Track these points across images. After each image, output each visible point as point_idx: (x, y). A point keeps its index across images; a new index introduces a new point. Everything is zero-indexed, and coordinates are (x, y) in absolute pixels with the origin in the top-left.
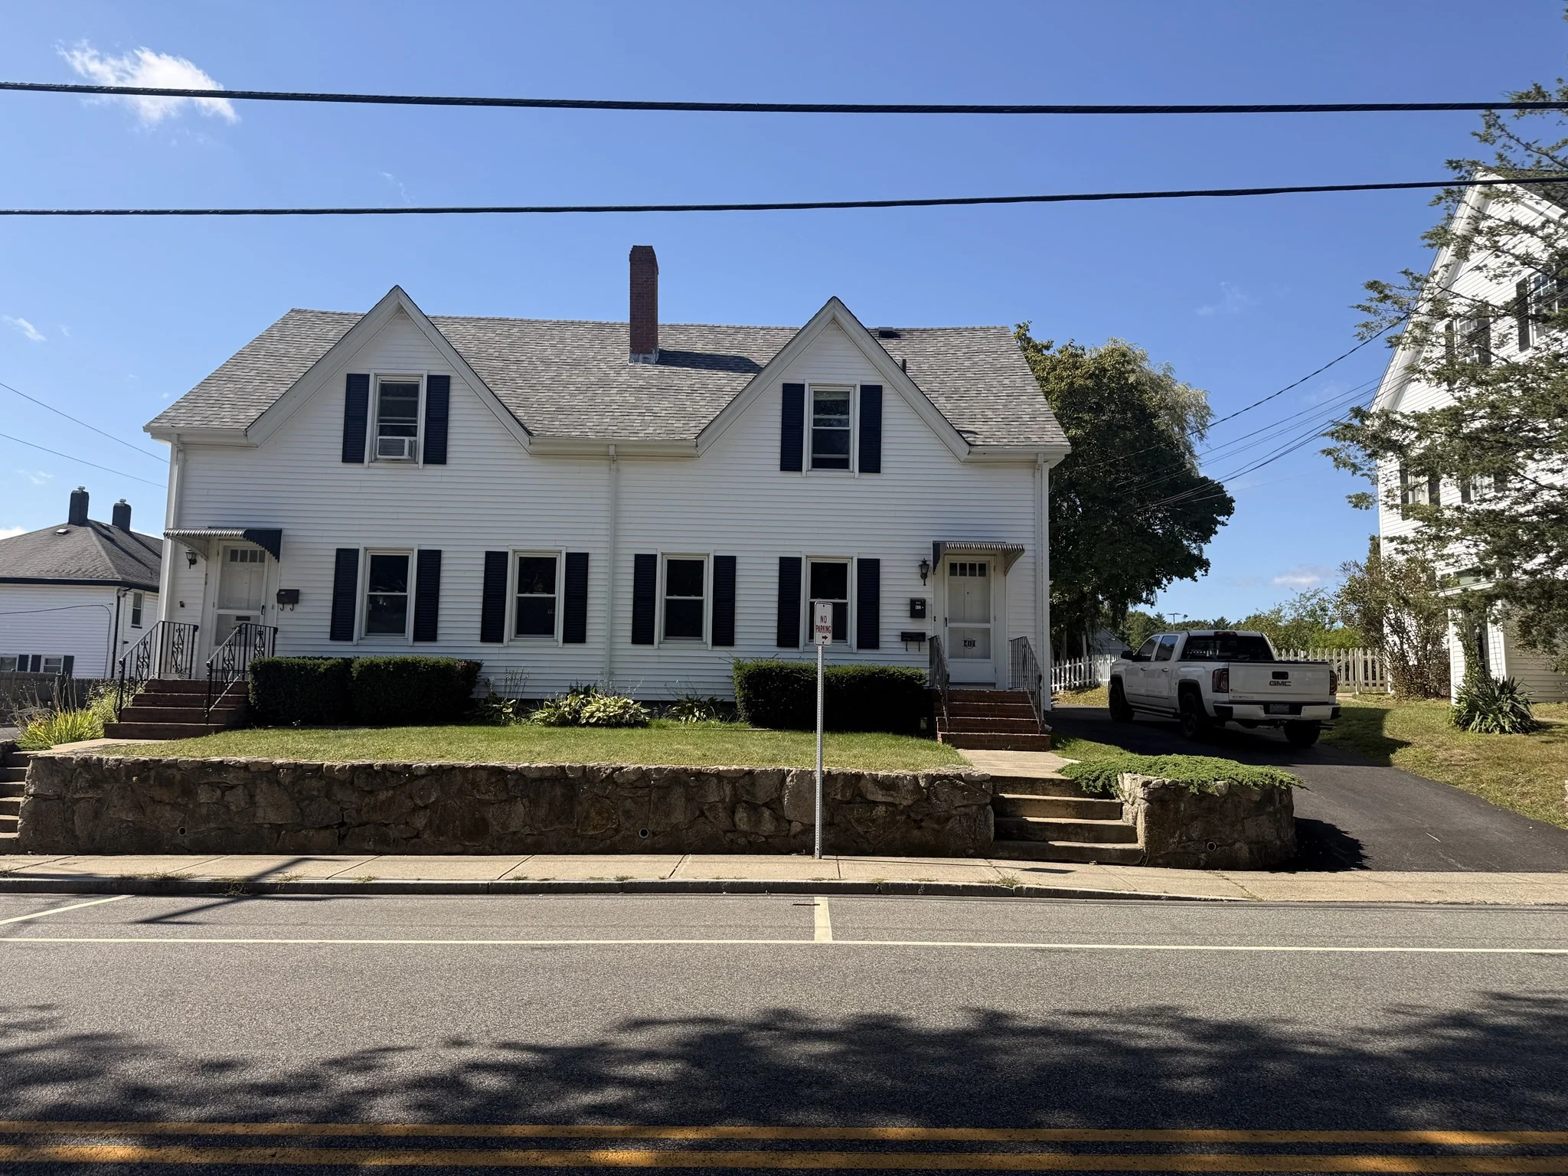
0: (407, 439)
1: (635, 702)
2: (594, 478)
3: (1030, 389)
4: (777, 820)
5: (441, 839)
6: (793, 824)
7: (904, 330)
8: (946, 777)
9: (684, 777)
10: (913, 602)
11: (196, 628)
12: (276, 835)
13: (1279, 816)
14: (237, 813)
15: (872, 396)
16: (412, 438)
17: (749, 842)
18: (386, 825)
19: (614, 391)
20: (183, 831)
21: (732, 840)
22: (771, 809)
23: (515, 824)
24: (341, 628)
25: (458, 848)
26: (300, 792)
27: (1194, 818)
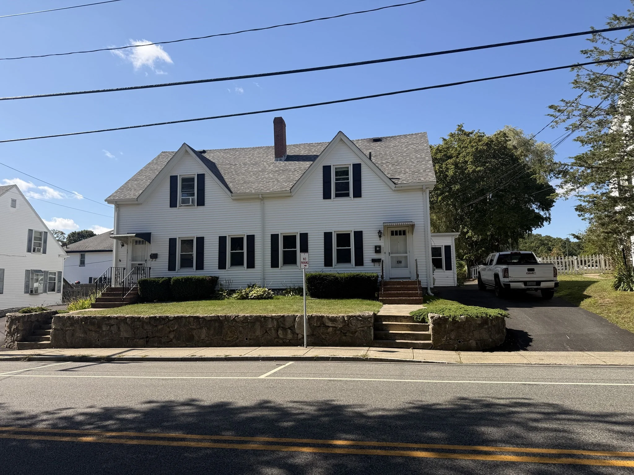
0: (191, 198)
1: (269, 290)
2: (256, 206)
3: (427, 158)
4: (293, 334)
5: (179, 342)
6: (299, 335)
7: (384, 138)
8: (355, 316)
9: (260, 318)
10: (376, 247)
11: (124, 269)
12: (126, 341)
13: (490, 329)
14: (115, 334)
15: (357, 168)
16: (193, 197)
17: (284, 342)
18: (161, 337)
19: (266, 173)
20: (98, 340)
21: (277, 341)
22: (291, 329)
23: (203, 336)
24: (172, 267)
25: (184, 345)
26: (134, 326)
27: (452, 330)
